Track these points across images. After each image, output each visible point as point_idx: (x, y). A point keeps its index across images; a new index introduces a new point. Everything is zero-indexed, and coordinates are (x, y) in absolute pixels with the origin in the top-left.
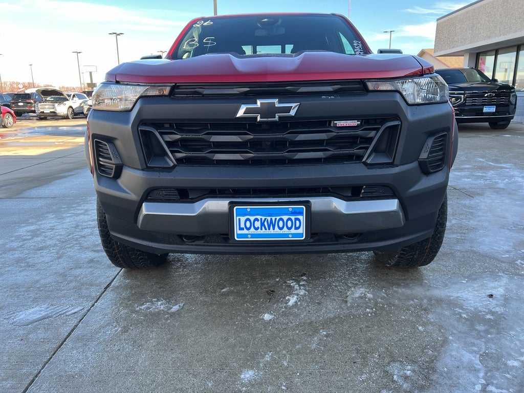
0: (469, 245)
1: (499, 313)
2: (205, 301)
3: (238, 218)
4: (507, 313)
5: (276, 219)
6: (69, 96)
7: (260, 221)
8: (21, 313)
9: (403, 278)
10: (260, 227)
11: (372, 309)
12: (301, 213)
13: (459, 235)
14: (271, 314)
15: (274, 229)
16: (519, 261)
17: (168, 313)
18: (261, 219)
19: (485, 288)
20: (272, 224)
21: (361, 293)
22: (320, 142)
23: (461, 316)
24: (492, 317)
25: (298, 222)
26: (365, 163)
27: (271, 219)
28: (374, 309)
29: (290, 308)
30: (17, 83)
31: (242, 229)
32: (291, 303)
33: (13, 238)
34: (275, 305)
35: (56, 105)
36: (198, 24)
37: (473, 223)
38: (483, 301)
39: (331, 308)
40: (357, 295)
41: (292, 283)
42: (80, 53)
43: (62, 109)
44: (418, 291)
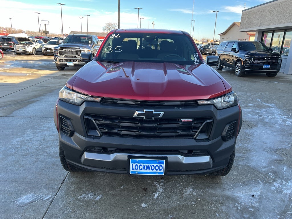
0: (246, 161)
1: (256, 207)
2: (113, 194)
3: (132, 164)
4: (260, 207)
5: (150, 165)
6: (34, 41)
7: (142, 166)
8: (20, 198)
9: (211, 182)
10: (142, 169)
11: (195, 202)
12: (163, 163)
13: (242, 154)
14: (145, 204)
15: (149, 170)
16: (270, 173)
17: (94, 201)
18: (143, 165)
19: (251, 191)
20: (148, 168)
21: (191, 192)
22: (173, 129)
23: (238, 208)
24: (252, 210)
25: (161, 167)
26: (195, 139)
27: (148, 165)
28: (196, 202)
29: (155, 200)
30: (2, 28)
31: (134, 169)
32: (155, 197)
33: (11, 147)
34: (148, 198)
35: (26, 46)
36: (112, 36)
37: (249, 146)
38: (249, 199)
39: (175, 201)
40: (188, 193)
41: (156, 183)
42: (39, 13)
43: (29, 49)
44: (219, 192)
